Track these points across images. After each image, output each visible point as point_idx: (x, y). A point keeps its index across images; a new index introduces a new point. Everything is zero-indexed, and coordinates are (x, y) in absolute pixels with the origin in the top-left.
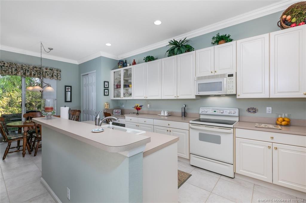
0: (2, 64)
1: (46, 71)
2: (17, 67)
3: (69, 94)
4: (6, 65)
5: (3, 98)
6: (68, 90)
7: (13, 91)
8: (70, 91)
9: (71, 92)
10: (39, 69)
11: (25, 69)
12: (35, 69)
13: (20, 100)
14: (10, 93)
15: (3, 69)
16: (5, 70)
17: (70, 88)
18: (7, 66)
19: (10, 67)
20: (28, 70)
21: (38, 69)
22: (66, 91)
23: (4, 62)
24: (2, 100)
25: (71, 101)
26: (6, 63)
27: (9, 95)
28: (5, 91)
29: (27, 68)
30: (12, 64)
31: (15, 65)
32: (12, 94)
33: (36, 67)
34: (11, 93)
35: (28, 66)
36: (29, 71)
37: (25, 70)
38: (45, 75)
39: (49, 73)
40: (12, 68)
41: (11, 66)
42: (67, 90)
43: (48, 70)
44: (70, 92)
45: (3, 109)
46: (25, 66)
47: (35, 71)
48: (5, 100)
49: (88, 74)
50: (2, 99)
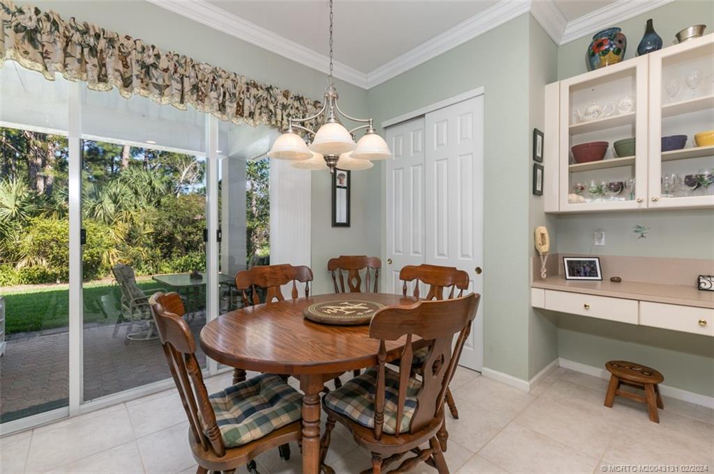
0: (149, 56)
1: (285, 101)
2: (200, 78)
3: (342, 194)
4: (163, 63)
5: (116, 223)
6: (340, 183)
7: (136, 207)
8: (345, 185)
9: (348, 188)
10: (265, 94)
11: (223, 86)
12: (253, 91)
13: (149, 229)
14: (129, 212)
15: (154, 81)
16: (160, 82)
17: (345, 173)
18: (166, 70)
19: (176, 72)
20: (233, 91)
21: (261, 92)
22: (334, 187)
23: (156, 52)
24: (114, 228)
25: (347, 225)
26: (163, 57)
27: (129, 217)
28: (120, 207)
29: (229, 84)
30: (183, 61)
31: (193, 66)
32: (135, 213)
33: (255, 86)
34: (132, 212)
35: (232, 76)
36: (234, 94)
37: (222, 90)
38: (282, 119)
39: (292, 112)
40: (182, 79)
41: (180, 70)
42: (338, 184)
43: (290, 101)
44: (345, 190)
45: (116, 251)
46: (224, 75)
47: (252, 99)
48: (120, 229)
49: (423, 116)
50: (114, 226)
